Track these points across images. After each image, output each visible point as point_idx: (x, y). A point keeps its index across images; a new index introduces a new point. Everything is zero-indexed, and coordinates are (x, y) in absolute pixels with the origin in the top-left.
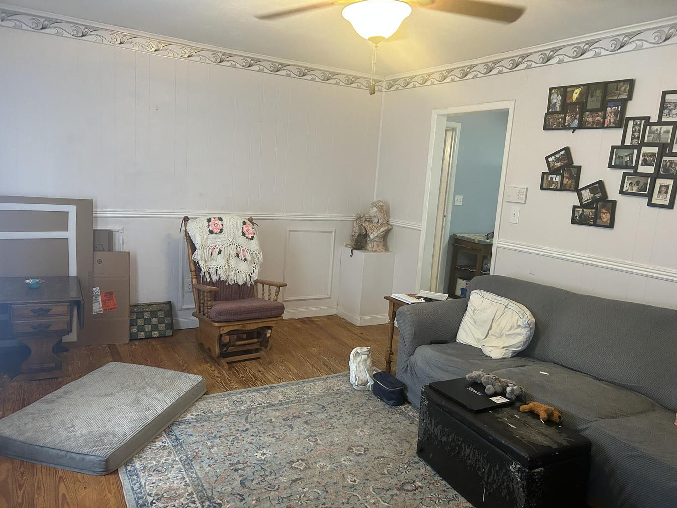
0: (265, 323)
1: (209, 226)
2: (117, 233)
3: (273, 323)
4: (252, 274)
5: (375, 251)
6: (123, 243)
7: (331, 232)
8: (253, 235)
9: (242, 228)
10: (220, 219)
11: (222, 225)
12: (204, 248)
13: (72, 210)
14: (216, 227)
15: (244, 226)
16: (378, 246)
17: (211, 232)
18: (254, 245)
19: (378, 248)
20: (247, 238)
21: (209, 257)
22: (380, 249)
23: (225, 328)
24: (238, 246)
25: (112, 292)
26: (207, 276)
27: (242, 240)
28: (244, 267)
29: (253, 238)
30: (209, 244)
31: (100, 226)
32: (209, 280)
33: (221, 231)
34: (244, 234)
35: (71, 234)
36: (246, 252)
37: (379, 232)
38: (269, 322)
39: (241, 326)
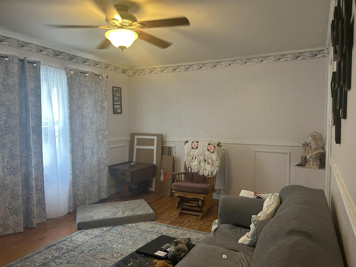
0: (196, 196)
1: (192, 145)
2: (173, 148)
3: (201, 197)
4: (213, 171)
5: (310, 168)
6: (175, 153)
7: (287, 153)
8: (213, 151)
9: (208, 147)
10: (198, 142)
11: (198, 145)
12: (188, 155)
13: (155, 138)
14: (195, 145)
15: (209, 146)
16: (313, 165)
17: (193, 148)
18: (214, 156)
19: (312, 166)
20: (210, 152)
21: (191, 160)
22: (314, 167)
23: (176, 194)
24: (205, 156)
25: (166, 173)
26: (190, 169)
27: (207, 153)
28: (208, 167)
29: (213, 152)
30: (191, 154)
31: (168, 145)
32: (190, 171)
33: (197, 148)
34: (208, 150)
35: (154, 148)
36: (209, 159)
37: (312, 154)
38: (199, 196)
39: (184, 195)
